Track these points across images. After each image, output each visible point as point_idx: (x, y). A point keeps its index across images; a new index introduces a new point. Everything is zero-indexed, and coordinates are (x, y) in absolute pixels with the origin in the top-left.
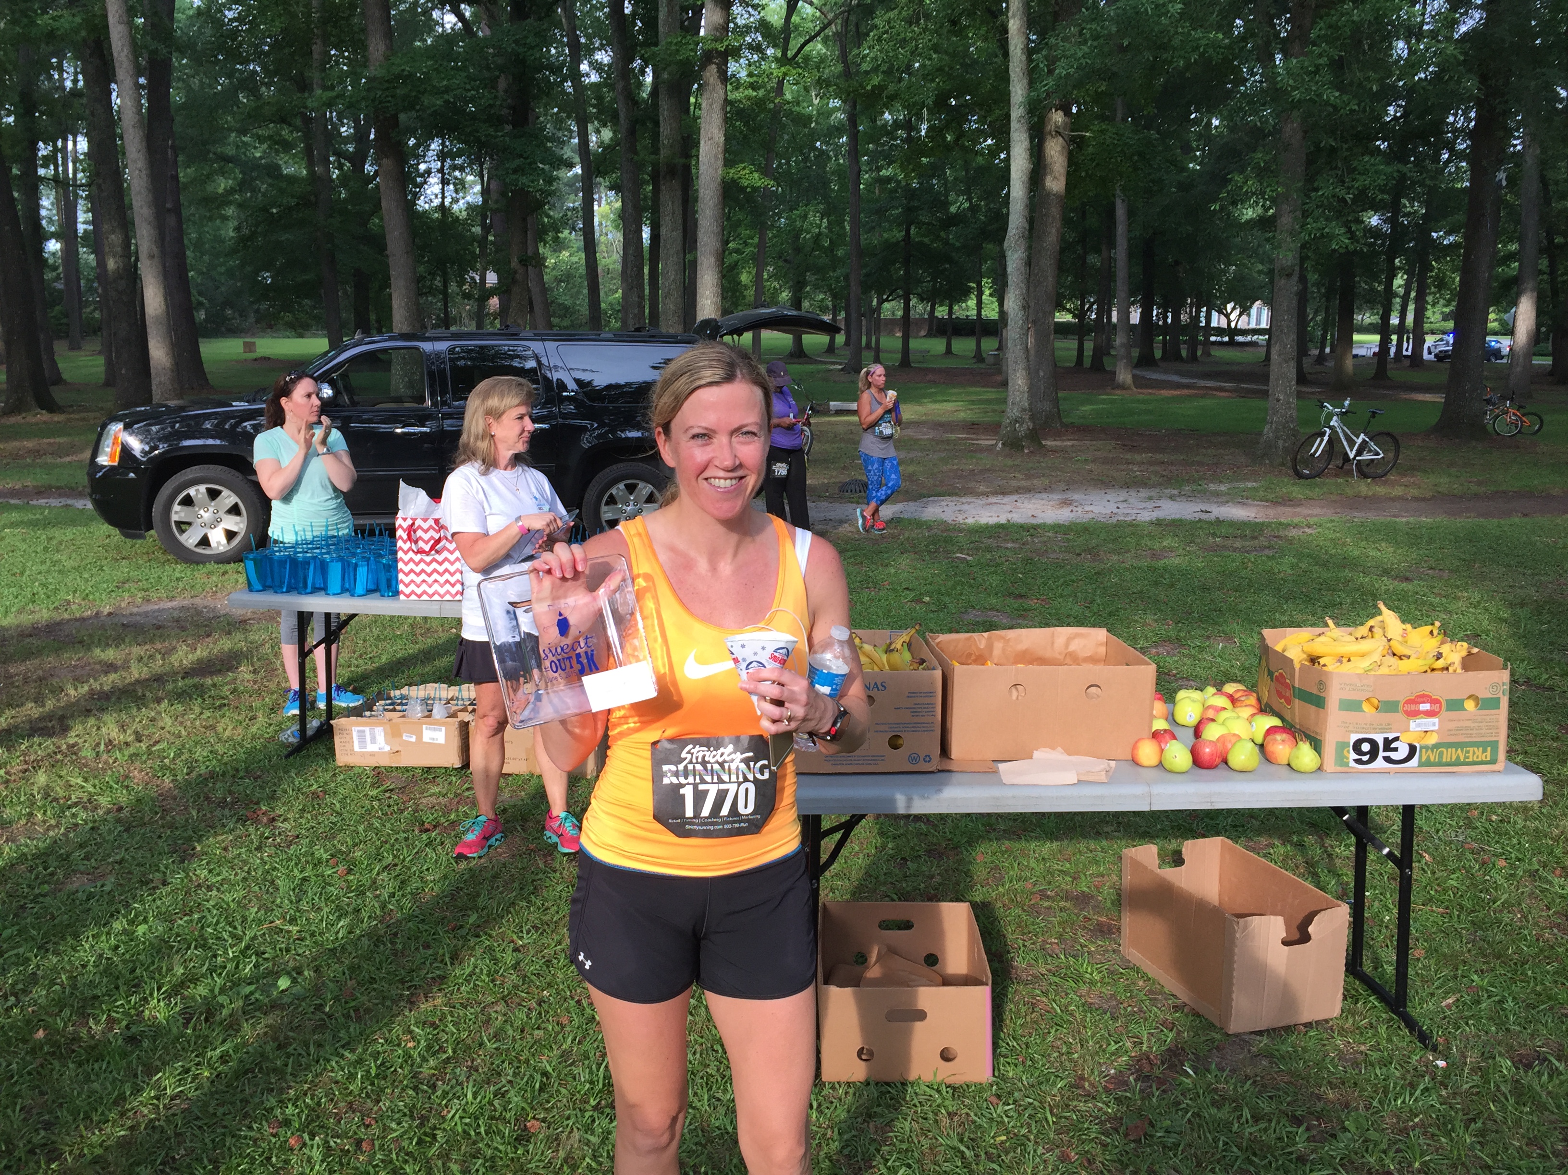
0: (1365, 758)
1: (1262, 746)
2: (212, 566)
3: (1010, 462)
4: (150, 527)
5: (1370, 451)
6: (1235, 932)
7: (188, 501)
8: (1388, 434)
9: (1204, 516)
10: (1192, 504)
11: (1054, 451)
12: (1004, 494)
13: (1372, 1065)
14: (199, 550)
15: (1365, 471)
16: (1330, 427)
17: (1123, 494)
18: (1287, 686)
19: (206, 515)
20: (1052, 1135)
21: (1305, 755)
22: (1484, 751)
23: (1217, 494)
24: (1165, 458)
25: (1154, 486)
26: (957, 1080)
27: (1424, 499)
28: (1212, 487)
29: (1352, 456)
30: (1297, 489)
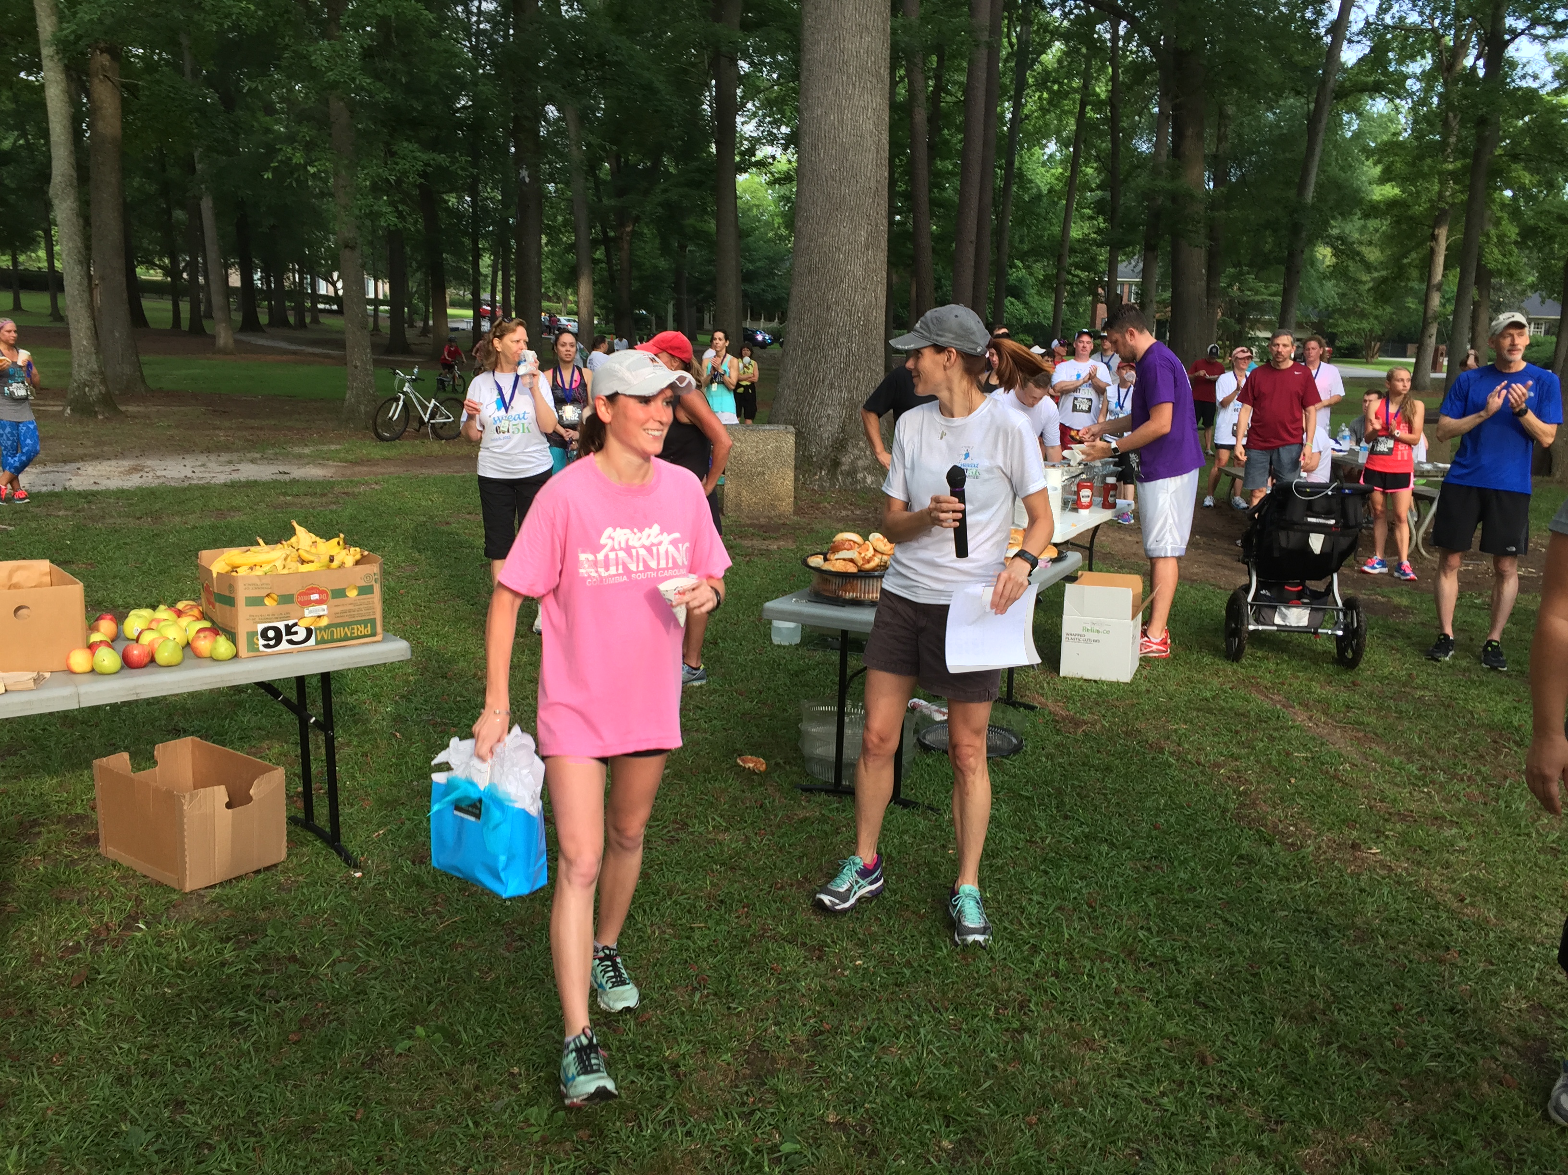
0: (272, 643)
1: (187, 644)
3: (79, 429)
5: (442, 415)
6: (183, 805)
9: (280, 477)
10: (271, 467)
11: (134, 417)
12: (65, 462)
15: (438, 433)
16: (404, 393)
17: (203, 458)
21: (223, 646)
22: (366, 627)
23: (300, 457)
24: (256, 423)
25: (237, 451)
28: (297, 450)
29: (426, 420)
30: (376, 451)
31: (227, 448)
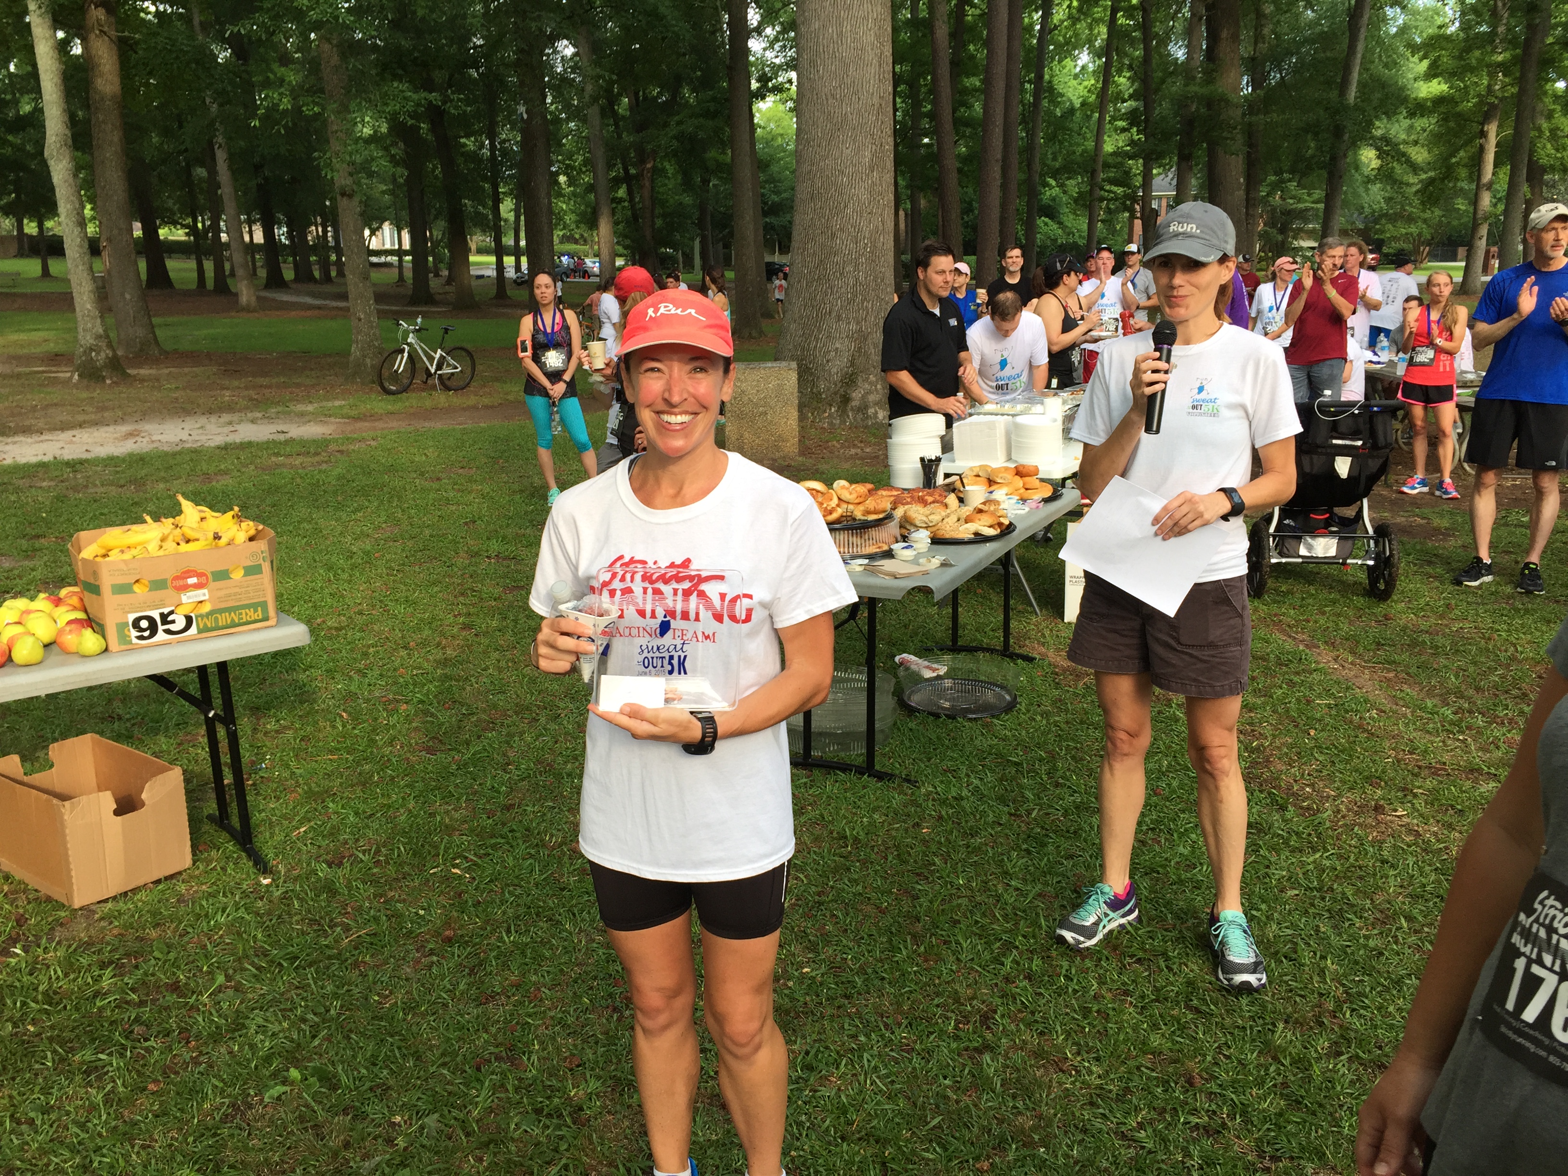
0: (146, 634)
3: (84, 395)
5: (449, 365)
6: (63, 816)
8: (462, 349)
9: (277, 437)
10: (270, 426)
11: (142, 380)
12: (62, 429)
15: (446, 383)
21: (90, 641)
22: (256, 611)
23: (302, 414)
24: (264, 381)
25: (239, 411)
27: (492, 407)
28: (301, 407)
29: (433, 371)
30: (379, 404)
31: (229, 408)
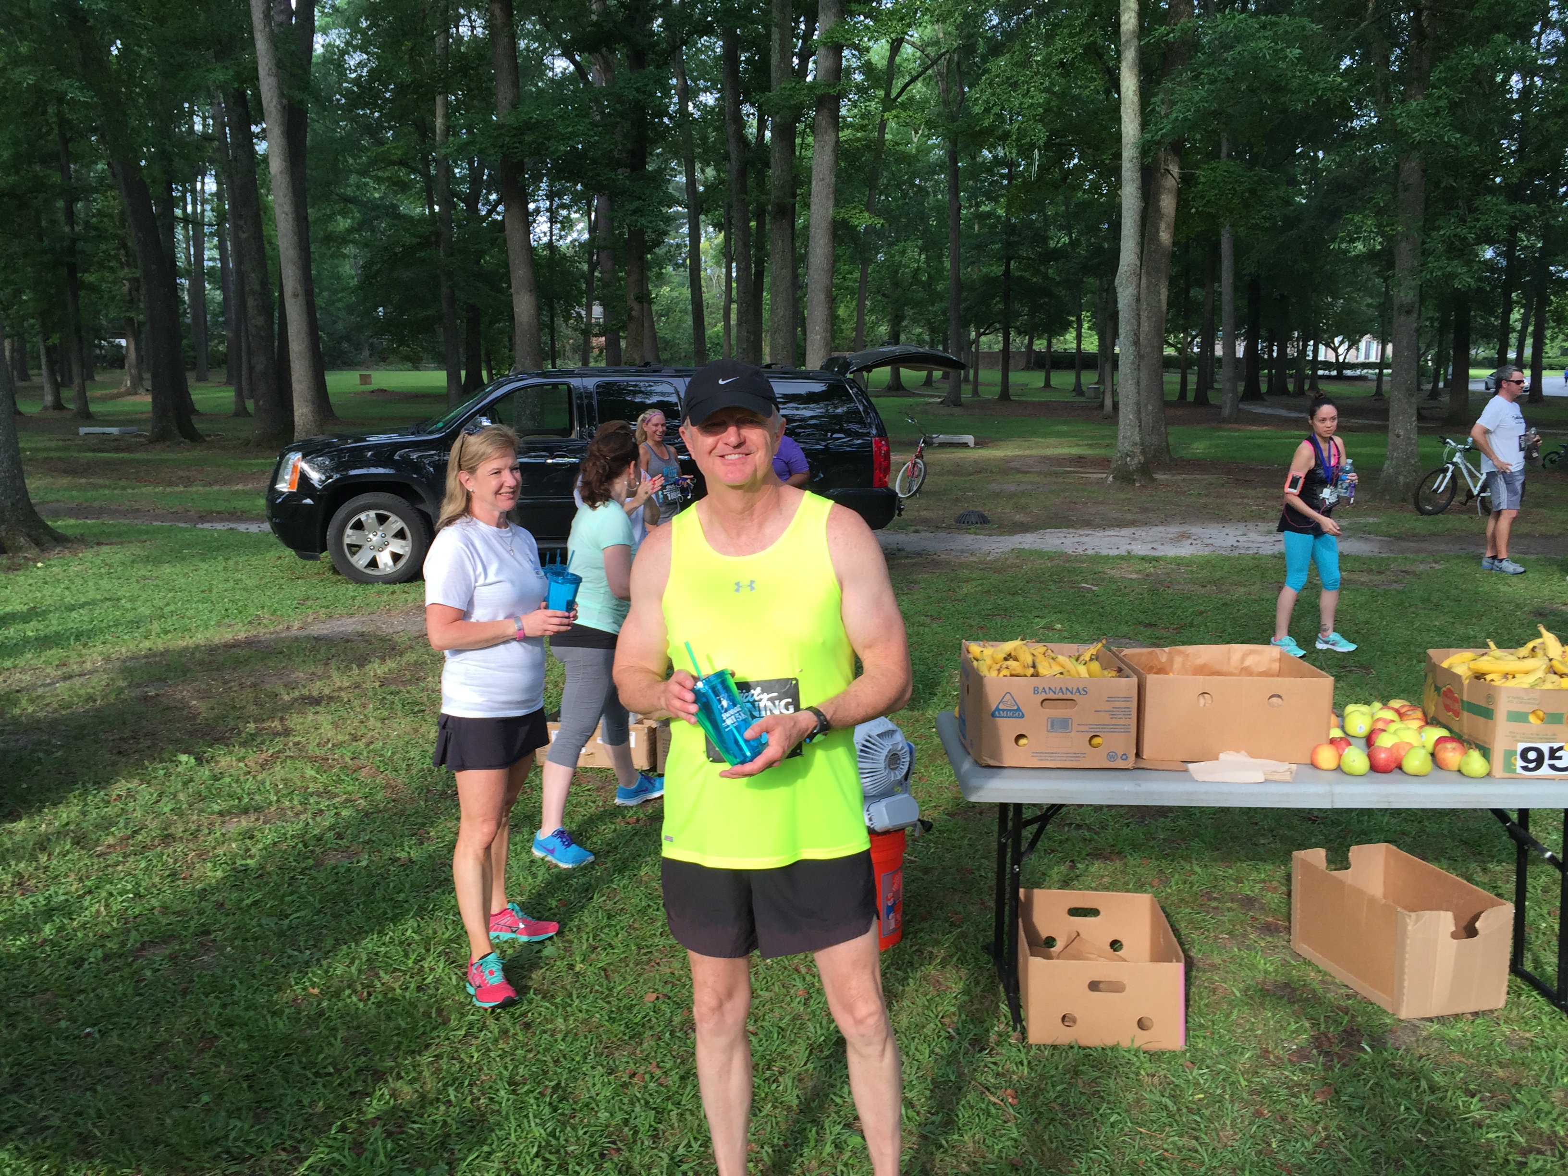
0: (1532, 765)
1: (1433, 755)
2: (380, 586)
3: (1122, 496)
4: (324, 549)
6: (1405, 925)
7: (359, 526)
11: (1165, 485)
12: (1120, 526)
13: (1539, 1048)
14: (369, 571)
16: (1453, 464)
17: (1242, 528)
18: (1456, 700)
19: (375, 539)
20: (1245, 1095)
21: (1475, 762)
26: (1153, 1047)
27: (1552, 536)
29: (1475, 493)
30: (1420, 525)
31: (1261, 517)
